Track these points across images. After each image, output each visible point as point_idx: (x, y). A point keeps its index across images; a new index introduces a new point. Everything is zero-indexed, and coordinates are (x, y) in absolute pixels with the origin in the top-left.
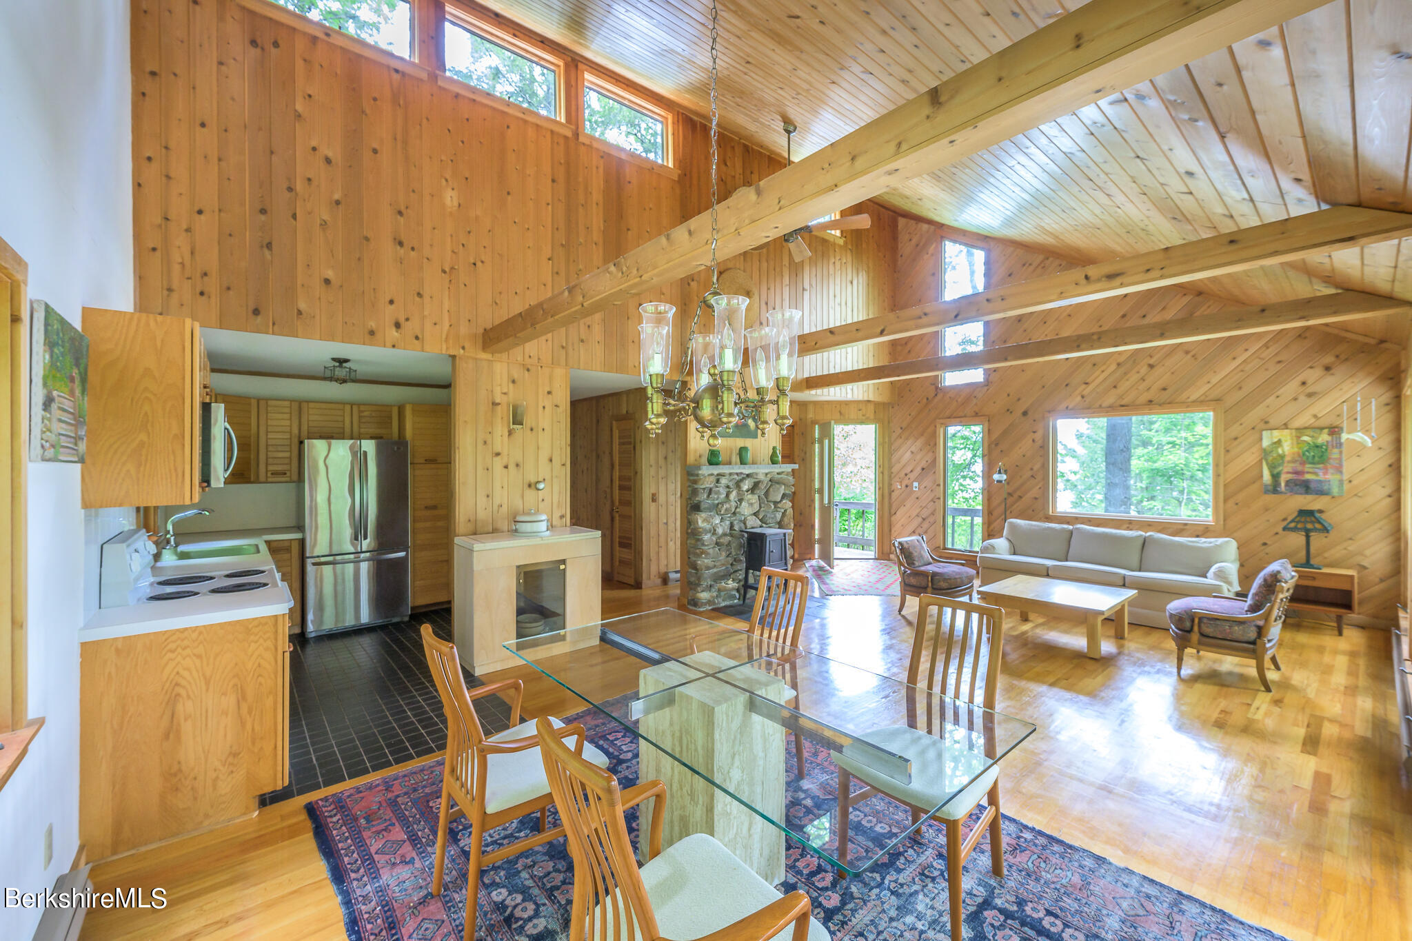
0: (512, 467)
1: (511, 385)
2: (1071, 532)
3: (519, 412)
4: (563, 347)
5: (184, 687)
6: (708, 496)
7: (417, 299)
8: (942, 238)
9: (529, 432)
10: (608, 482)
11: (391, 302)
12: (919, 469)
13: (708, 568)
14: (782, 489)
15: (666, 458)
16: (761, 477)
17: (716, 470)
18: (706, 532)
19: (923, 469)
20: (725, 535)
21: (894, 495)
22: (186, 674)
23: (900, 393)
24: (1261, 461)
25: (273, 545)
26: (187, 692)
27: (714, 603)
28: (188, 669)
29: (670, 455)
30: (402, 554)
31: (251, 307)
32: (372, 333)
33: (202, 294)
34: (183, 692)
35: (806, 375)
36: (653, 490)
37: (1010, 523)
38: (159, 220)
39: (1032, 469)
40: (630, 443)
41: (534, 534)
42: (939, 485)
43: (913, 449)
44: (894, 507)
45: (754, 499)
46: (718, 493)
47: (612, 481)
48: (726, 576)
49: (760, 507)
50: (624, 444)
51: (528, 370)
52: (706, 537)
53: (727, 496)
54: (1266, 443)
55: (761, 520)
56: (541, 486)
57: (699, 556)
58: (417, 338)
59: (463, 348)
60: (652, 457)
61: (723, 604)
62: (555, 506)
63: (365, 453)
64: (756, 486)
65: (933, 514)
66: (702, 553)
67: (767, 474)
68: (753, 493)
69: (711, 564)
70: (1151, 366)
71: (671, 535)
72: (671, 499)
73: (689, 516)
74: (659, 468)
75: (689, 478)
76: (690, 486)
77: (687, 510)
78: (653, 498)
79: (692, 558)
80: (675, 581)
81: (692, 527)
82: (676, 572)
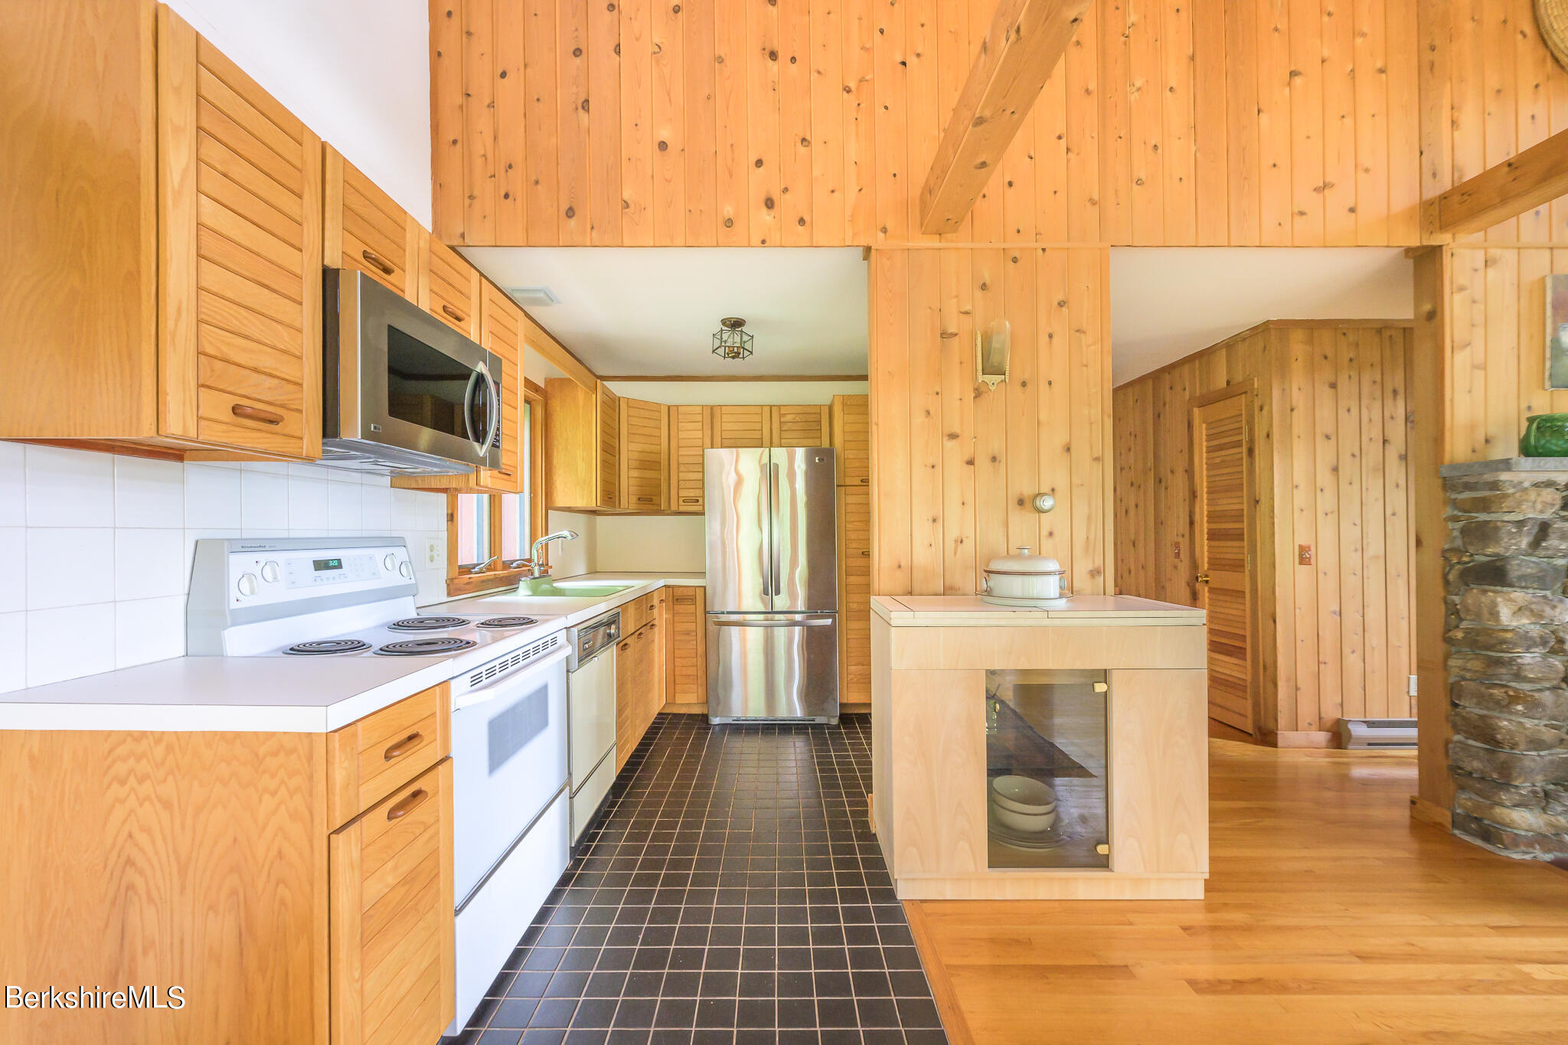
0: (982, 462)
1: (979, 294)
3: (995, 345)
4: (1093, 202)
5: (141, 872)
6: (1536, 544)
7: (802, 149)
9: (1019, 388)
10: (1183, 525)
11: (759, 163)
13: (1536, 744)
15: (1336, 470)
18: (1530, 642)
22: (142, 838)
25: (678, 592)
26: (147, 883)
28: (148, 830)
29: (1348, 466)
30: (829, 622)
31: (564, 207)
32: (729, 223)
33: (506, 196)
34: (139, 883)
36: (1303, 539)
38: (459, 100)
40: (1239, 444)
41: (1030, 603)
47: (1192, 523)
50: (1221, 447)
51: (1015, 260)
56: (1047, 503)
58: (802, 221)
59: (884, 230)
60: (1300, 475)
62: (1078, 551)
63: (777, 466)
66: (1515, 700)
71: (1353, 639)
72: (1352, 560)
73: (1457, 599)
74: (1319, 493)
75: (1454, 496)
76: (1455, 519)
77: (1447, 583)
78: (1304, 557)
79: (1472, 708)
80: (1369, 744)
81: (1464, 625)
82: (1371, 724)
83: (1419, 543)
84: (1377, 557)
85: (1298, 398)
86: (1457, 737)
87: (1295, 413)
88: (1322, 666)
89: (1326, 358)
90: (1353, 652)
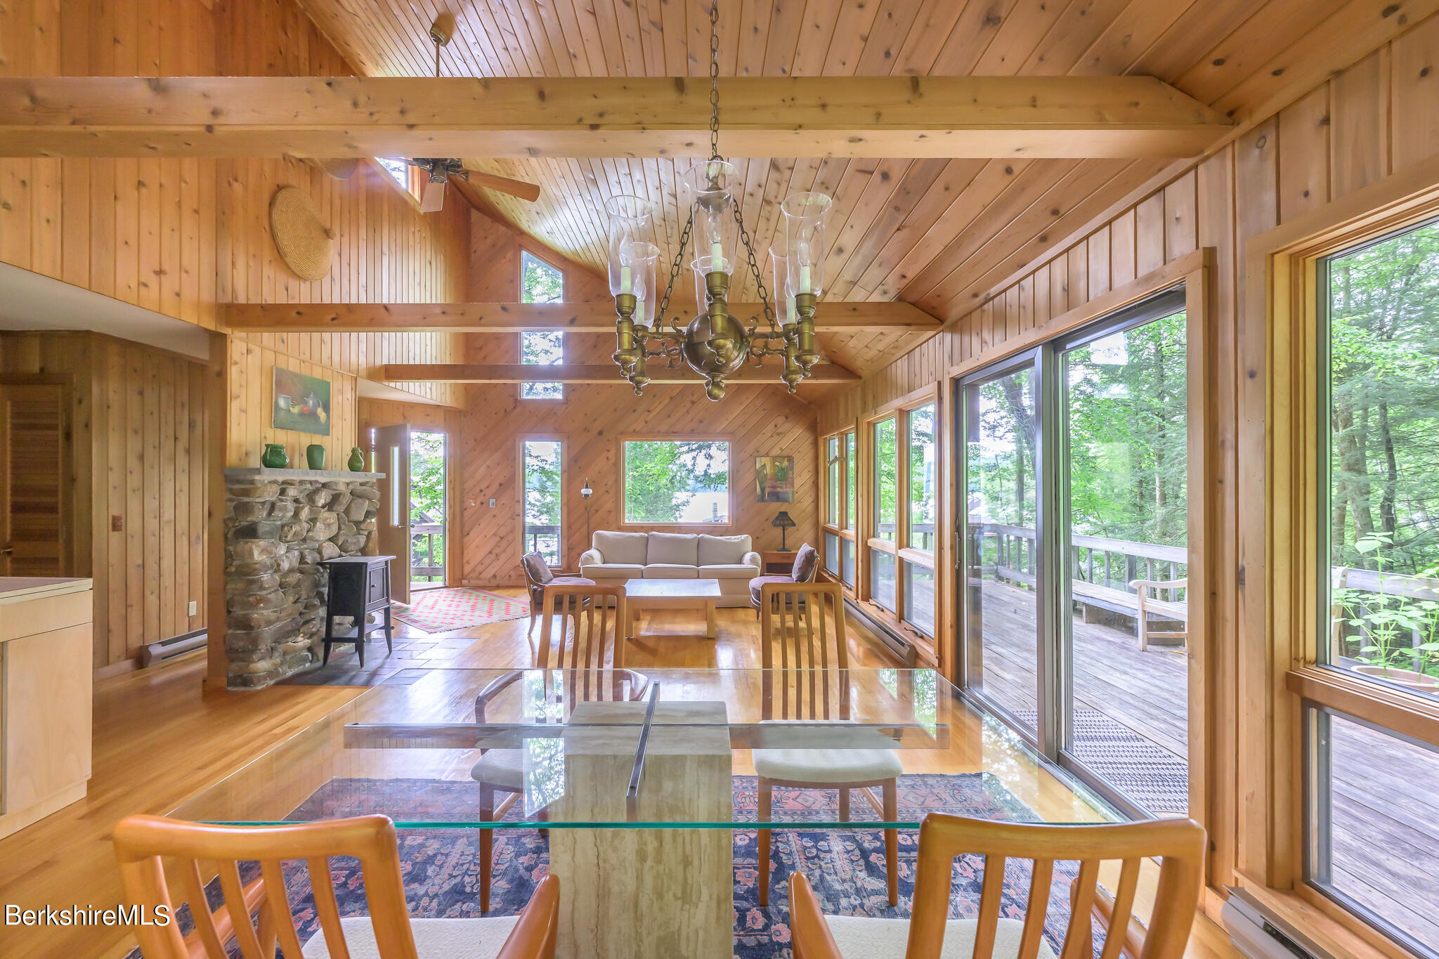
2: (647, 539)
6: (269, 514)
8: (521, 247)
12: (495, 487)
13: (269, 623)
14: (366, 505)
15: (141, 458)
16: (342, 488)
17: (280, 475)
18: (266, 568)
19: (501, 485)
20: (291, 571)
21: (466, 514)
23: (474, 399)
24: (755, 479)
27: (278, 673)
29: (150, 454)
35: (385, 362)
36: (115, 511)
37: (598, 534)
39: (606, 485)
42: (518, 501)
43: (488, 463)
44: (466, 529)
45: (331, 517)
46: (284, 509)
48: (295, 632)
49: (340, 528)
52: (266, 577)
53: (296, 514)
54: (758, 466)
55: (340, 548)
57: (254, 606)
60: (114, 460)
61: (290, 673)
64: (336, 498)
65: (512, 531)
66: (259, 601)
67: (348, 484)
68: (330, 510)
69: (273, 616)
70: (693, 403)
71: (151, 584)
72: (152, 524)
73: (231, 548)
74: (129, 474)
75: (231, 487)
76: (231, 500)
77: (226, 538)
78: (116, 524)
79: (238, 612)
80: (163, 658)
81: (235, 563)
82: (164, 644)
83: (210, 514)
84: (169, 522)
85: (114, 398)
86: (231, 631)
87: (110, 410)
88: (129, 609)
89: (135, 371)
90: (152, 593)
